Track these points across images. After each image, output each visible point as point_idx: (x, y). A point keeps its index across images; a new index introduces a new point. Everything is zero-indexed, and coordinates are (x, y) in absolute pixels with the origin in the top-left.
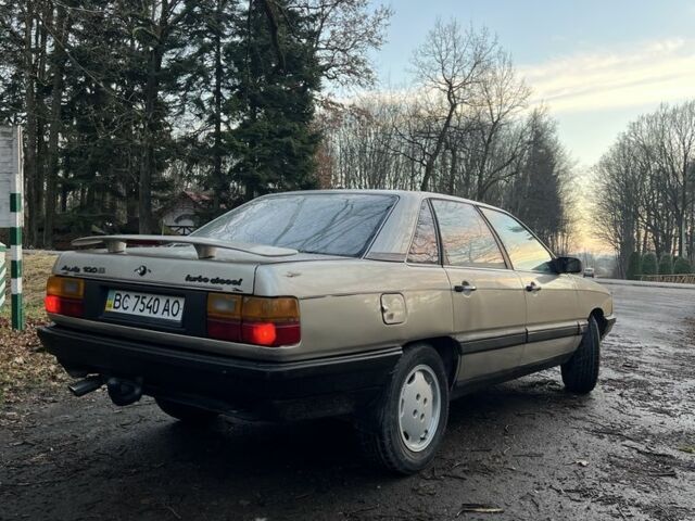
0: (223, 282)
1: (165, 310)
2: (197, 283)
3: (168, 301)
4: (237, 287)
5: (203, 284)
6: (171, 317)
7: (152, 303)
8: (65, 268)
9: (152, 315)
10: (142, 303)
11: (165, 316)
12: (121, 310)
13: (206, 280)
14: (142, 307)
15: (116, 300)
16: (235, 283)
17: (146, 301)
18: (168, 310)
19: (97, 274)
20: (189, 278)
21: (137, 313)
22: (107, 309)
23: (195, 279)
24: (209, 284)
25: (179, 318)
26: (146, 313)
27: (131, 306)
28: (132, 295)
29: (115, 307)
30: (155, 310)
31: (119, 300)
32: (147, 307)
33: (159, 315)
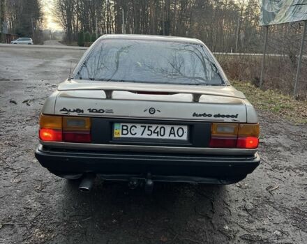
0: (223, 116)
1: (171, 133)
2: (202, 117)
3: (172, 128)
4: (235, 118)
5: (207, 118)
6: (177, 138)
7: (158, 130)
8: (64, 109)
9: (160, 137)
10: (149, 130)
11: (172, 137)
12: (129, 136)
13: (210, 116)
14: (150, 133)
15: (123, 129)
16: (233, 116)
17: (153, 129)
18: (174, 134)
19: (104, 113)
20: (195, 115)
21: (145, 136)
22: (115, 136)
23: (200, 115)
24: (212, 118)
25: (185, 137)
26: (154, 136)
27: (138, 132)
28: (138, 126)
29: (122, 134)
30: (162, 134)
31: (127, 129)
32: (154, 132)
33: (166, 137)
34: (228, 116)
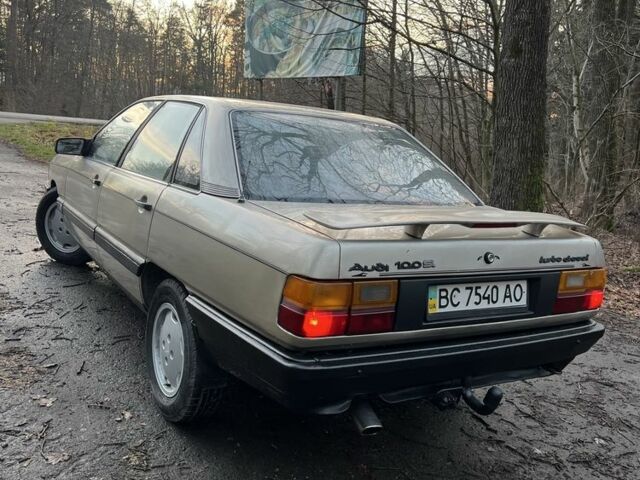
0: (573, 259)
1: (506, 297)
2: (550, 264)
3: (508, 287)
4: (586, 262)
5: (556, 264)
6: (515, 303)
7: (489, 292)
9: (492, 305)
10: (477, 294)
11: (508, 303)
12: (450, 308)
13: (559, 260)
14: (477, 299)
15: (441, 297)
16: (583, 259)
17: (481, 292)
18: (510, 296)
19: (421, 269)
20: (542, 260)
21: (472, 307)
22: (430, 311)
23: (548, 261)
24: (562, 263)
25: (523, 302)
26: (484, 305)
27: (464, 300)
28: (462, 288)
29: (441, 307)
30: (495, 300)
31: (446, 297)
32: (484, 298)
33: (500, 304)
34: (578, 259)
